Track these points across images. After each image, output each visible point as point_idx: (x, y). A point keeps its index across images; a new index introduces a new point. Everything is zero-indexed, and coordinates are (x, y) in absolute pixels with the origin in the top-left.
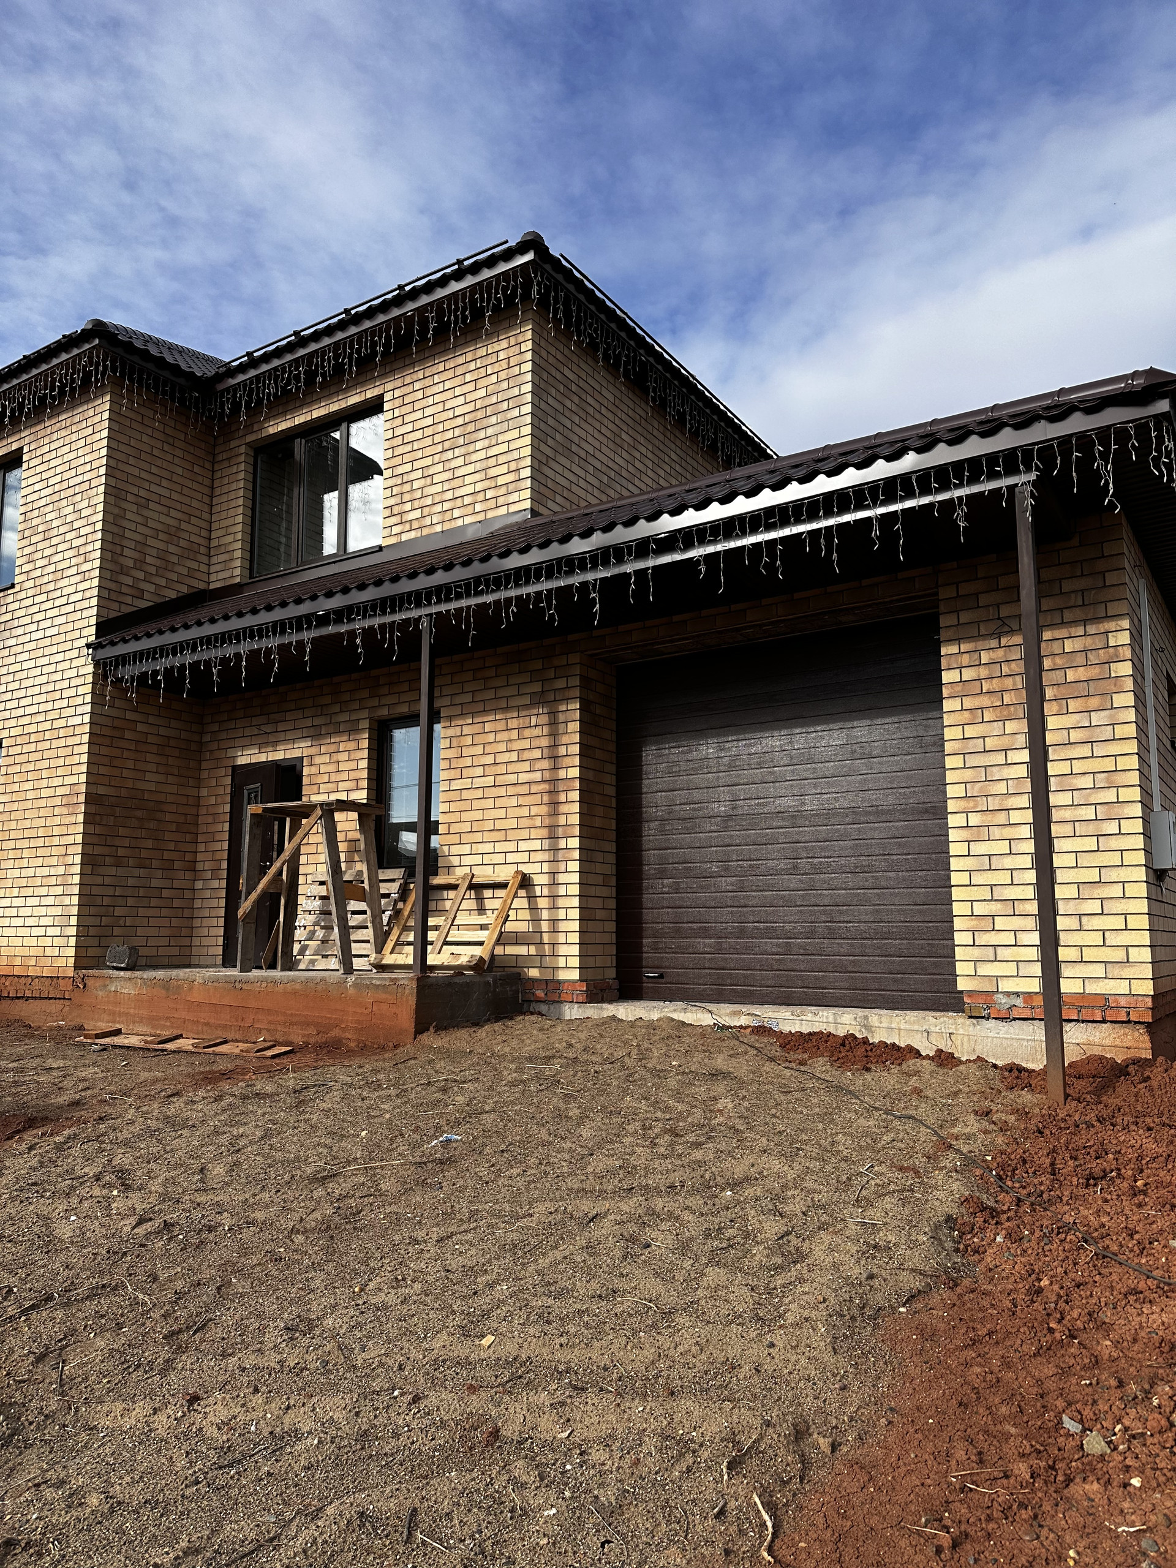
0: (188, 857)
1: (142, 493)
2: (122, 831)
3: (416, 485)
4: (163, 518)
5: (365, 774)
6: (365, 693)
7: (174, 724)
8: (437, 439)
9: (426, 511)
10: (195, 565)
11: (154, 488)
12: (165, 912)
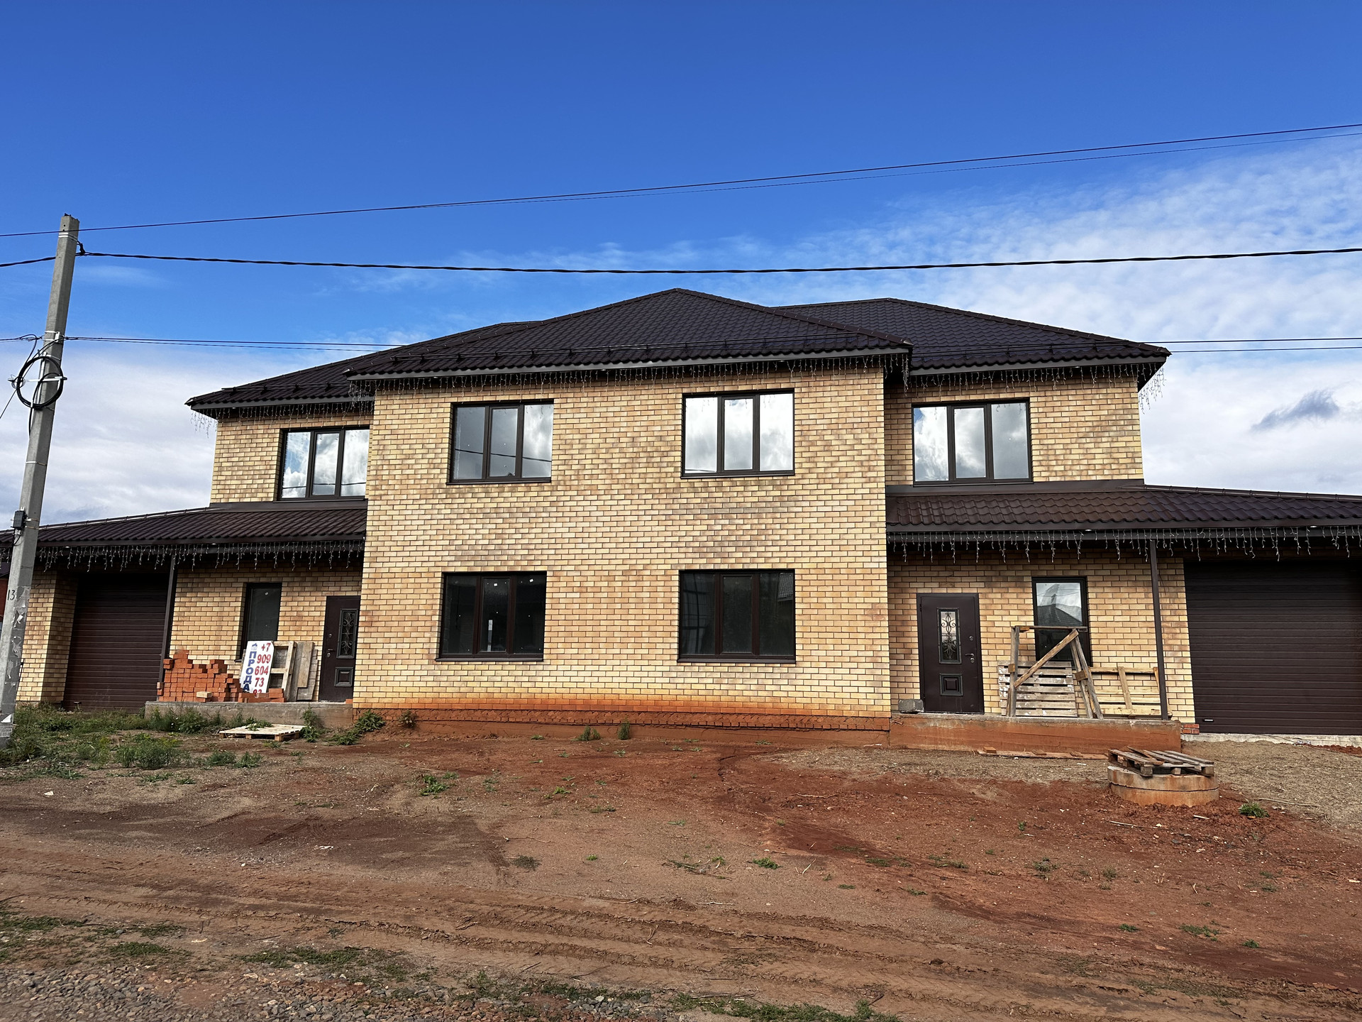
6: (1027, 562)
8: (1074, 430)
9: (1067, 467)
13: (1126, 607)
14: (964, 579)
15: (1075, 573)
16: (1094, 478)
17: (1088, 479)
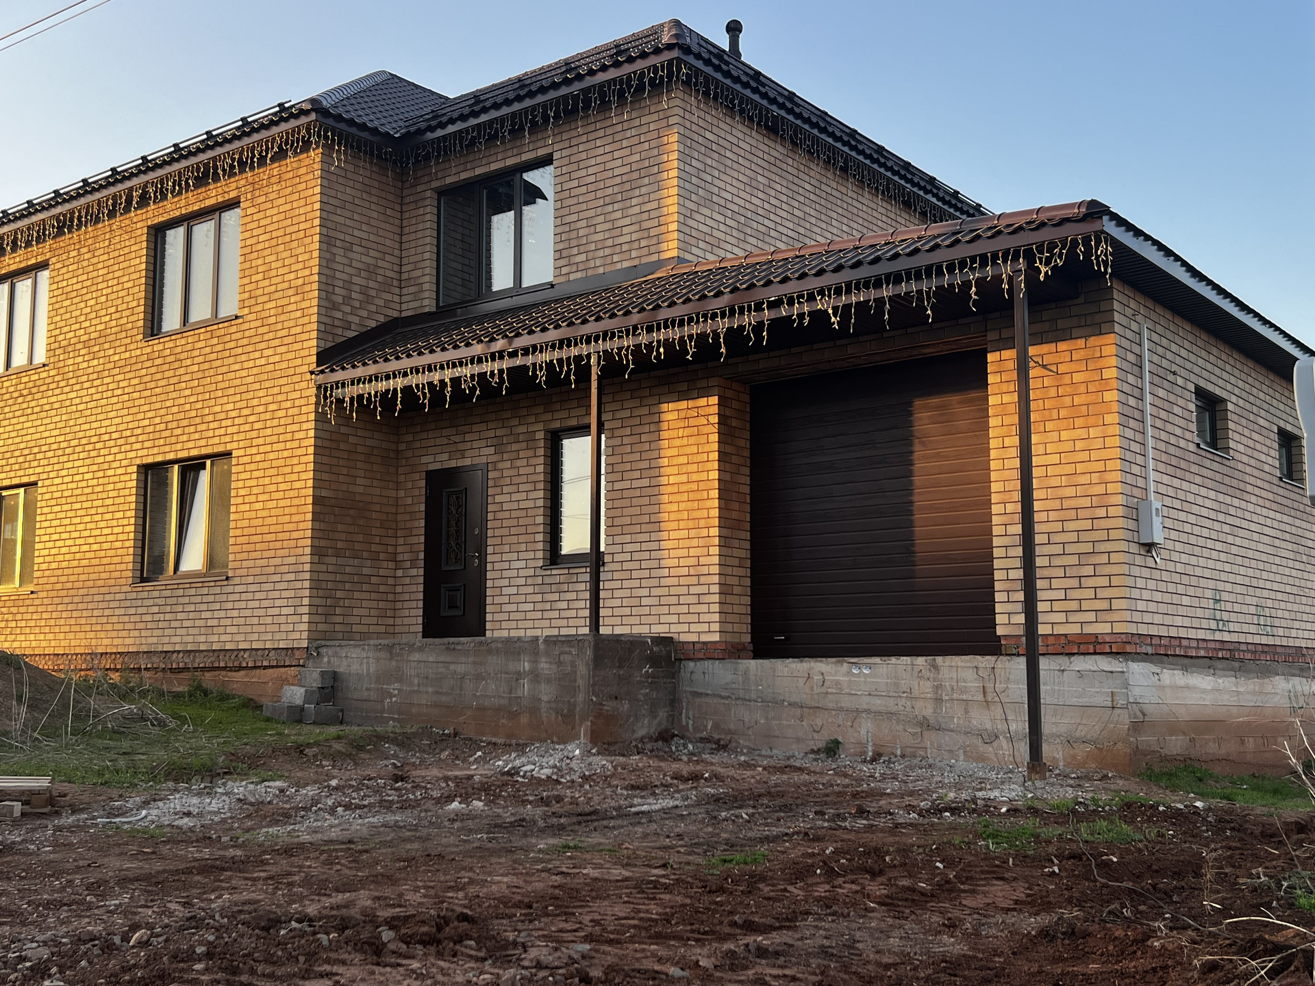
0: (390, 549)
1: (348, 238)
2: (340, 528)
3: (581, 233)
4: (364, 259)
5: (541, 477)
6: (541, 409)
7: (376, 435)
8: (599, 194)
9: (590, 255)
10: (389, 296)
11: (356, 233)
12: (374, 596)
14: (476, 444)
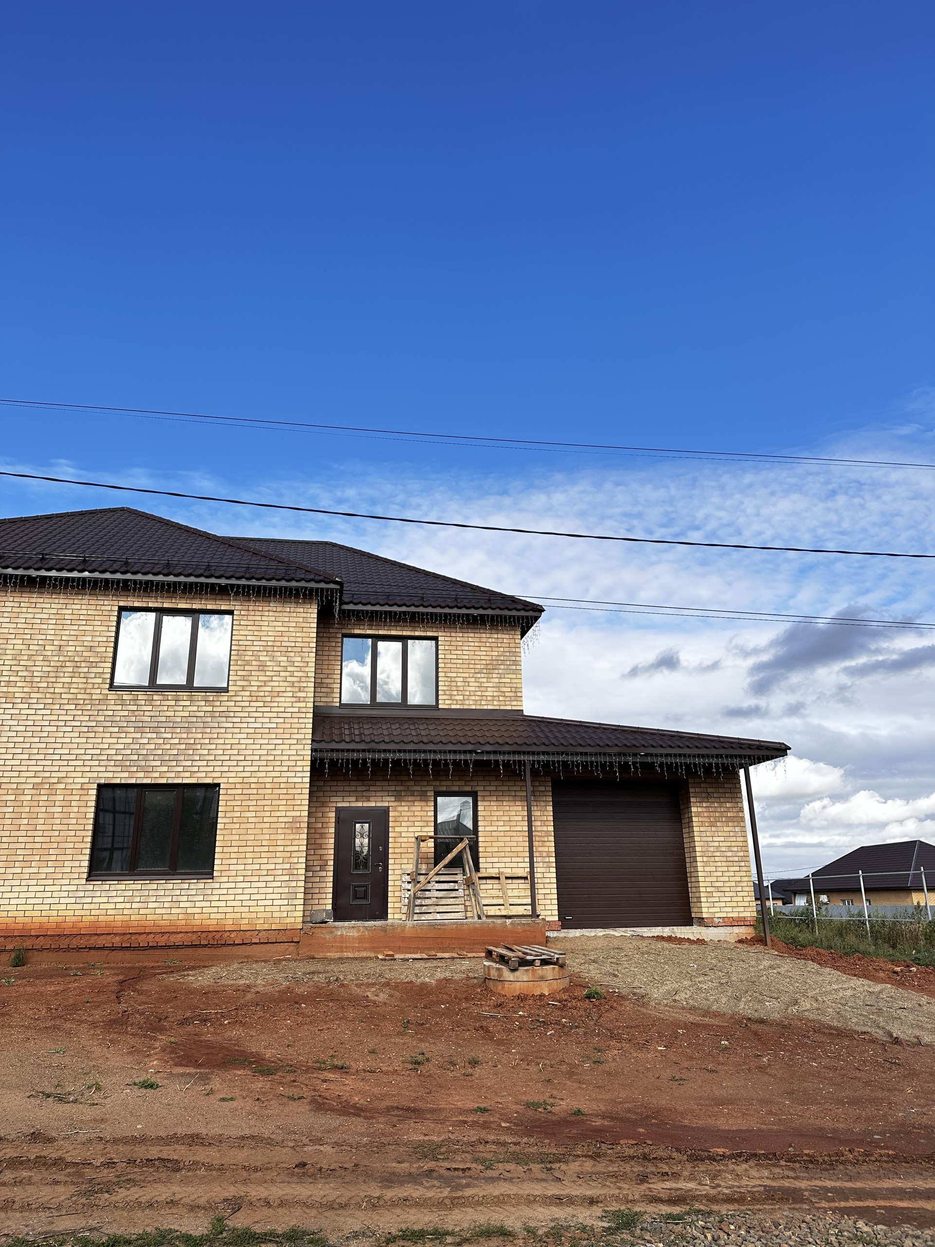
6: (432, 780)
8: (470, 666)
9: (465, 697)
13: (507, 818)
14: (378, 794)
15: (468, 789)
16: (485, 707)
17: (482, 707)
